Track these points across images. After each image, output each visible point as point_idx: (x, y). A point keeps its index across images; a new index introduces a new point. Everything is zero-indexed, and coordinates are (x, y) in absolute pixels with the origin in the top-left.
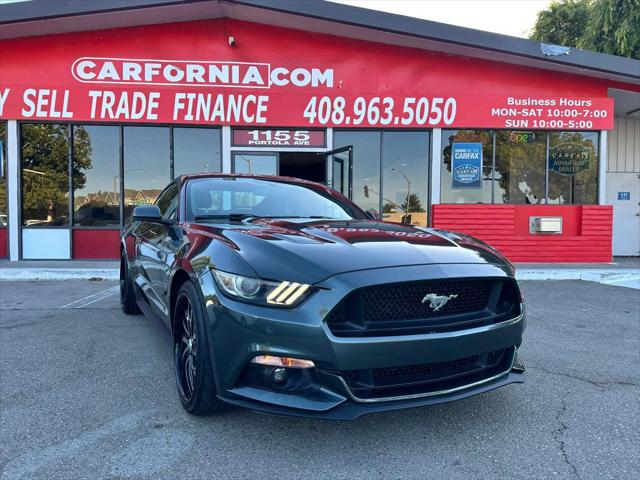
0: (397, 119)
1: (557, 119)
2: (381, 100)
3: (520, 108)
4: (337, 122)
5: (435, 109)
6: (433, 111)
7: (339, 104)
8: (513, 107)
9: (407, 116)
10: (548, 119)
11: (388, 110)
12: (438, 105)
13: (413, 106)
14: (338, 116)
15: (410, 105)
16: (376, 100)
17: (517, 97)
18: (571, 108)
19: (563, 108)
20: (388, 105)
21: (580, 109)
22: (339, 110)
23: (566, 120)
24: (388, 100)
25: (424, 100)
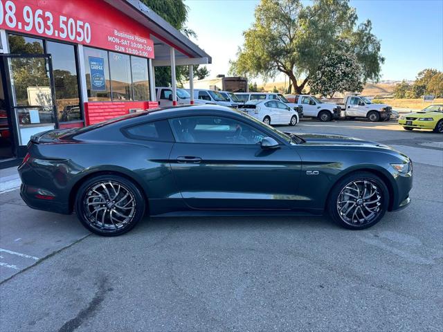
0: (56, 32)
1: (135, 49)
2: (44, 13)
3: (120, 38)
4: (12, 26)
5: (79, 30)
6: (78, 31)
7: (10, 8)
8: (117, 37)
9: (62, 31)
10: (132, 48)
11: (49, 23)
12: (81, 27)
13: (66, 23)
14: (11, 20)
15: (64, 22)
16: (39, 12)
17: (118, 31)
18: (140, 43)
19: (137, 42)
20: (48, 18)
21: (143, 44)
22: (11, 14)
23: (139, 50)
24: (48, 14)
25: (71, 20)
